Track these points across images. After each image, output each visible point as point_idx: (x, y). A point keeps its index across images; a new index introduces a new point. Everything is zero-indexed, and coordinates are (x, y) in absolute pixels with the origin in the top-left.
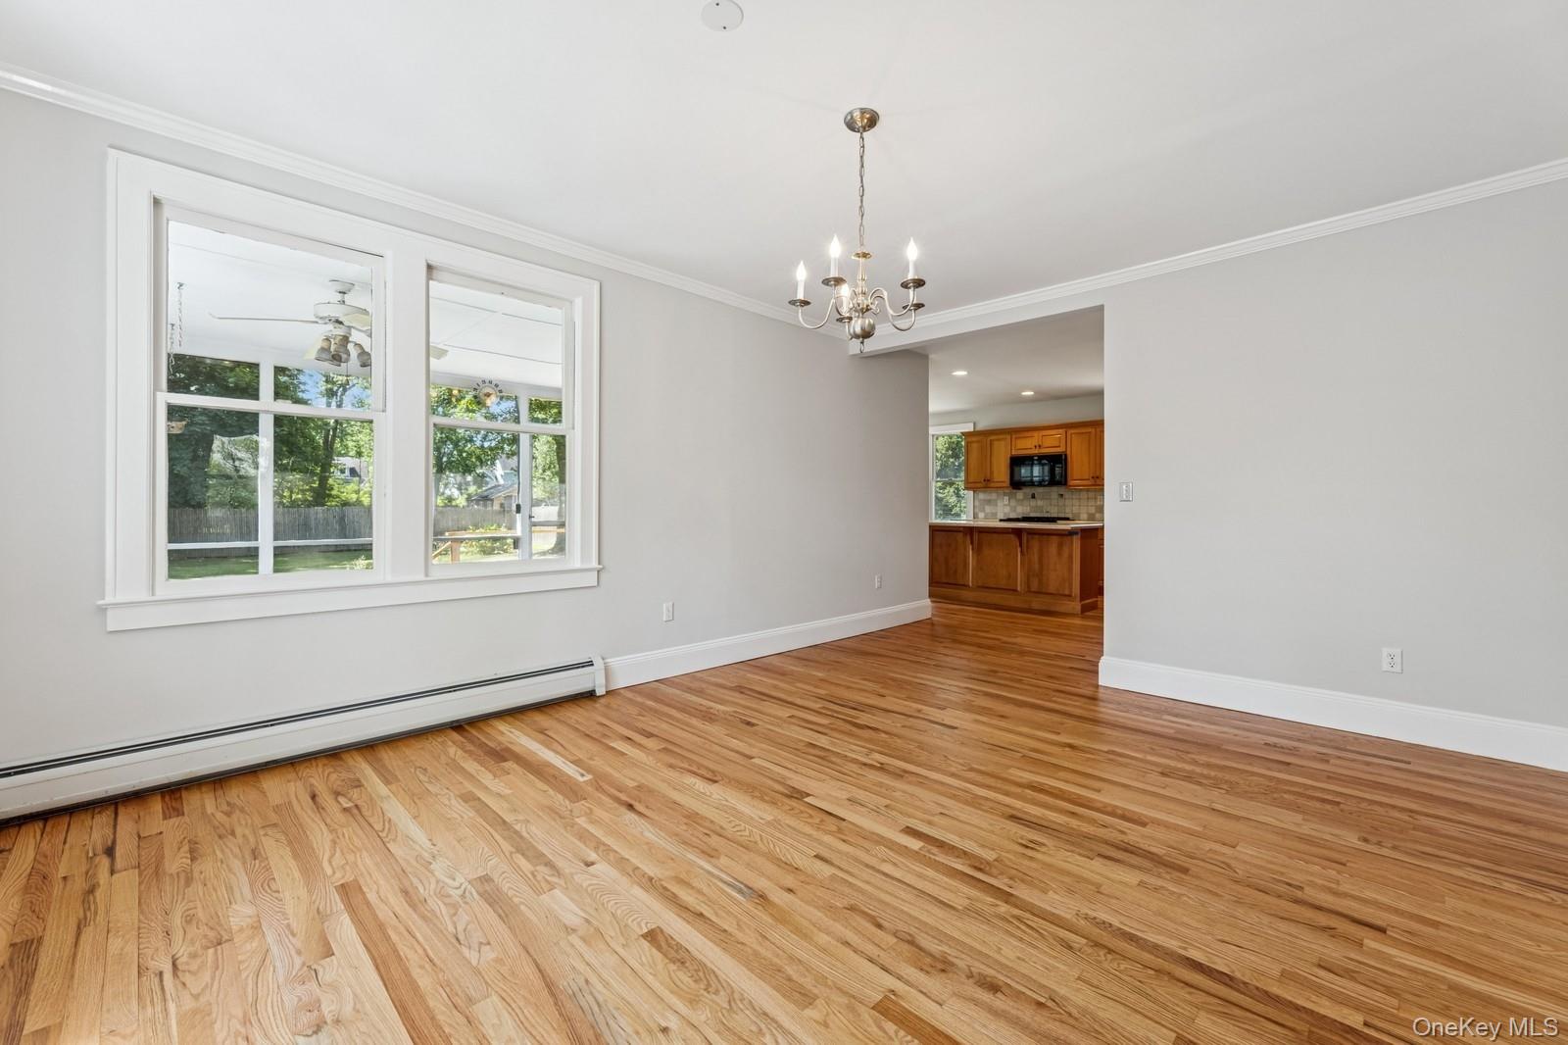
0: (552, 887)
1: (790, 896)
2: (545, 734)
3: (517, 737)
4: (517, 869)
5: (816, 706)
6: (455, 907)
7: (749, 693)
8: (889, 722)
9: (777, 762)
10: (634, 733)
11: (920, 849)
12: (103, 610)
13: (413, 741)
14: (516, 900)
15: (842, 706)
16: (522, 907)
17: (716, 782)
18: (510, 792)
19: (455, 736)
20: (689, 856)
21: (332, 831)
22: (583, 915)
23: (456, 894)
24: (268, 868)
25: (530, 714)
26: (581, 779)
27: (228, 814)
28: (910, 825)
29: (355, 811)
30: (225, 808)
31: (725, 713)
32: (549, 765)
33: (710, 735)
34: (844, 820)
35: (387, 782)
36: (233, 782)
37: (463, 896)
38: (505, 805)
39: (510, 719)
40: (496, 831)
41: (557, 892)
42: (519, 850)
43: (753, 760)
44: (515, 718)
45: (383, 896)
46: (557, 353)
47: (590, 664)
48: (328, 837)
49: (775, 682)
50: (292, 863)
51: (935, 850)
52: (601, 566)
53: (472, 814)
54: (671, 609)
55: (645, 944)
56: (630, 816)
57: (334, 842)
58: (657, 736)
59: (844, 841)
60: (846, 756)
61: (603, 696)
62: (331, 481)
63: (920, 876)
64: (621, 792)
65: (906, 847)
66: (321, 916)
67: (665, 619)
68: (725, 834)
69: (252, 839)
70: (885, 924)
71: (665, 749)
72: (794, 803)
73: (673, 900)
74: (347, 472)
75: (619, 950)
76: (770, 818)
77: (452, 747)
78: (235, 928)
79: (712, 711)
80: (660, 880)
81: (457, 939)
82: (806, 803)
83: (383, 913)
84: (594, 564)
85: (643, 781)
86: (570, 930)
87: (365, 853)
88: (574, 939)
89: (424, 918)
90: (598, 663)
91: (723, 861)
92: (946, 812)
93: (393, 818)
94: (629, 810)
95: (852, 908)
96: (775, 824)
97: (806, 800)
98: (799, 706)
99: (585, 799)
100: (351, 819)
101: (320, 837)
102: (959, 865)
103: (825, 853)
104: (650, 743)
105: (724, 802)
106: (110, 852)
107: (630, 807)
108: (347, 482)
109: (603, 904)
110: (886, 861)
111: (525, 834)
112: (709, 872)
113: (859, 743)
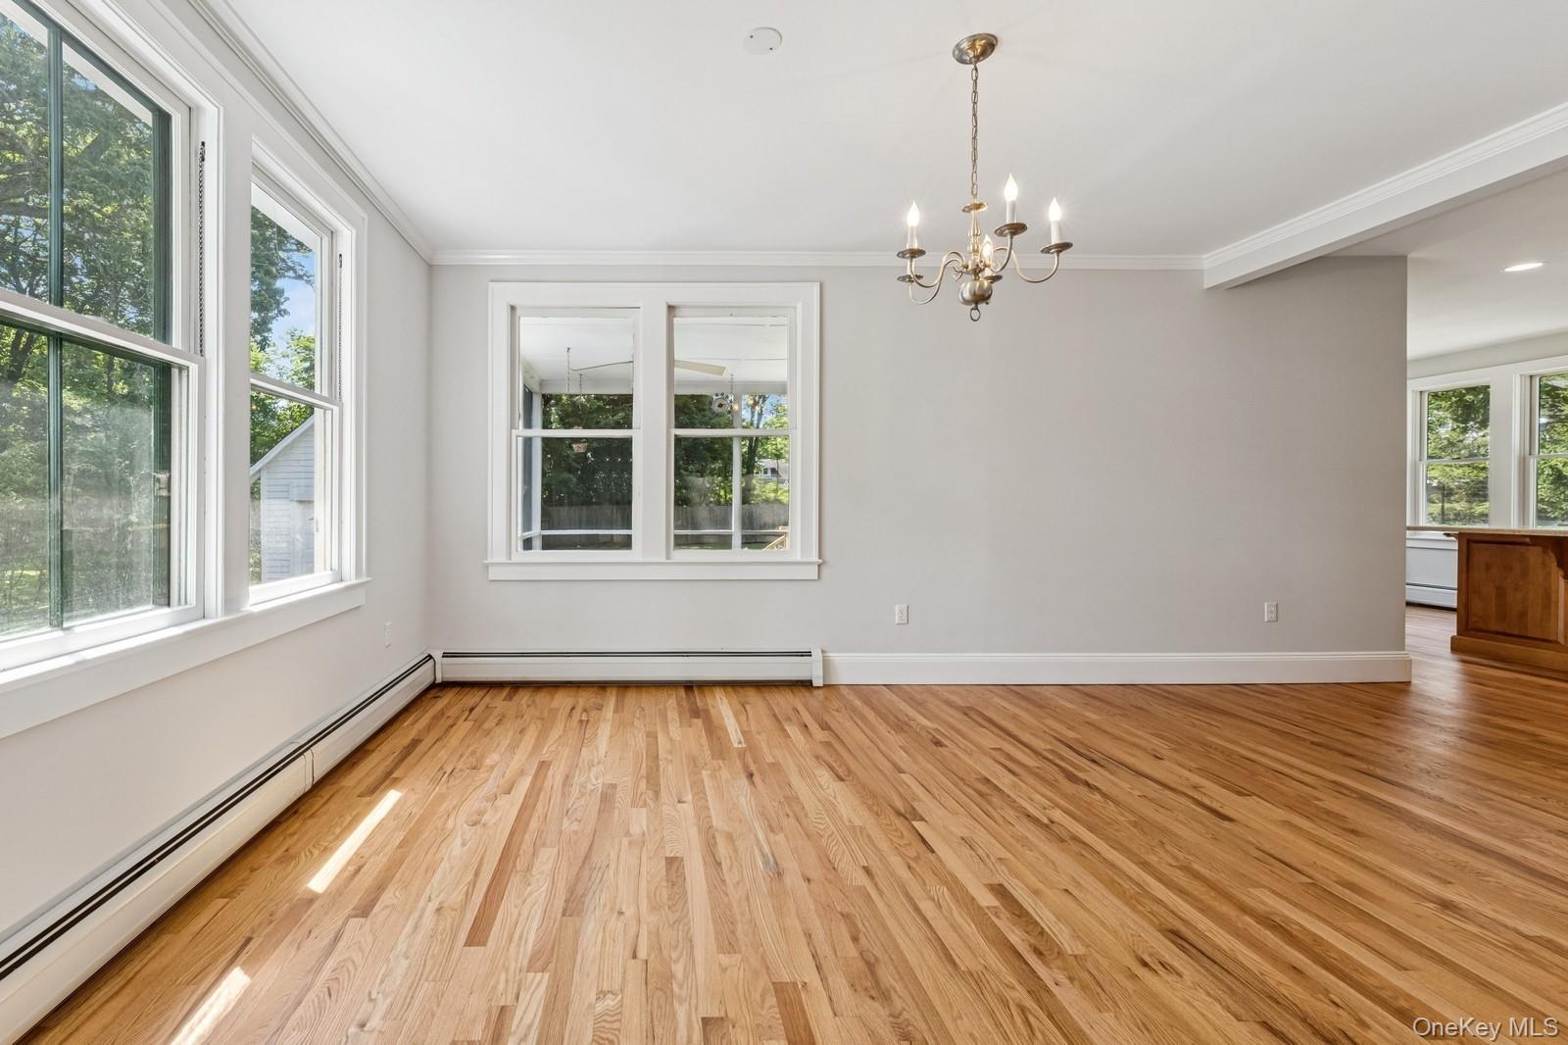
0: (645, 805)
1: (804, 885)
2: (744, 708)
3: (723, 707)
4: (636, 787)
5: (1040, 745)
6: (583, 795)
7: (975, 717)
8: (1126, 786)
9: (924, 783)
10: (813, 722)
11: (988, 908)
12: (487, 566)
13: (653, 690)
14: (617, 805)
15: (1080, 754)
16: (616, 811)
17: (842, 780)
18: (679, 738)
19: (682, 692)
20: (757, 825)
21: (564, 731)
22: (645, 829)
23: (590, 787)
24: (521, 741)
25: (748, 689)
26: (736, 745)
27: (528, 706)
28: (1006, 885)
29: (584, 725)
30: (530, 703)
31: (924, 728)
32: (724, 729)
33: (882, 741)
34: (933, 851)
35: (616, 711)
36: (545, 690)
37: (592, 791)
38: (668, 746)
39: (730, 689)
40: (647, 760)
41: (644, 810)
42: (648, 778)
43: (902, 775)
44: (734, 691)
45: (555, 777)
46: (783, 351)
47: (808, 654)
48: (560, 733)
49: (1017, 711)
50: (533, 741)
51: (1005, 914)
52: (821, 561)
53: (643, 745)
54: (905, 611)
55: (663, 863)
56: (744, 782)
57: (560, 737)
58: (832, 731)
59: (909, 867)
60: (1015, 801)
61: (819, 687)
62: (754, 481)
63: (954, 927)
64: (755, 762)
65: (973, 899)
66: (522, 773)
67: (897, 621)
68: (805, 821)
69: (527, 723)
70: (863, 940)
71: (828, 744)
72: (898, 822)
73: (710, 846)
74: (769, 472)
75: (644, 859)
76: (858, 822)
77: (671, 701)
78: (485, 764)
79: (911, 723)
80: (717, 830)
81: (567, 812)
82: (913, 826)
83: (548, 783)
84: (815, 558)
85: (781, 761)
86: (628, 834)
87: (568, 749)
88: (625, 841)
89: (563, 793)
90: (817, 655)
91: (780, 838)
92: (1075, 892)
93: (599, 735)
94: (747, 777)
95: (846, 916)
96: (858, 832)
97: (916, 824)
98: (1022, 743)
99: (724, 759)
100: (578, 730)
101: (555, 733)
102: (1016, 937)
103: (875, 870)
104: (820, 735)
105: (831, 798)
106: (471, 710)
107: (750, 776)
108: (766, 482)
109: (663, 829)
110: (933, 900)
111: (661, 769)
112: (758, 840)
113: (1049, 793)
